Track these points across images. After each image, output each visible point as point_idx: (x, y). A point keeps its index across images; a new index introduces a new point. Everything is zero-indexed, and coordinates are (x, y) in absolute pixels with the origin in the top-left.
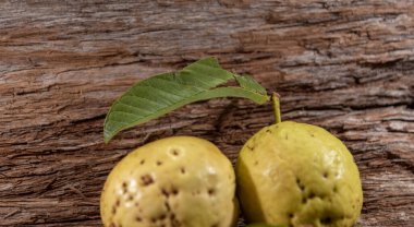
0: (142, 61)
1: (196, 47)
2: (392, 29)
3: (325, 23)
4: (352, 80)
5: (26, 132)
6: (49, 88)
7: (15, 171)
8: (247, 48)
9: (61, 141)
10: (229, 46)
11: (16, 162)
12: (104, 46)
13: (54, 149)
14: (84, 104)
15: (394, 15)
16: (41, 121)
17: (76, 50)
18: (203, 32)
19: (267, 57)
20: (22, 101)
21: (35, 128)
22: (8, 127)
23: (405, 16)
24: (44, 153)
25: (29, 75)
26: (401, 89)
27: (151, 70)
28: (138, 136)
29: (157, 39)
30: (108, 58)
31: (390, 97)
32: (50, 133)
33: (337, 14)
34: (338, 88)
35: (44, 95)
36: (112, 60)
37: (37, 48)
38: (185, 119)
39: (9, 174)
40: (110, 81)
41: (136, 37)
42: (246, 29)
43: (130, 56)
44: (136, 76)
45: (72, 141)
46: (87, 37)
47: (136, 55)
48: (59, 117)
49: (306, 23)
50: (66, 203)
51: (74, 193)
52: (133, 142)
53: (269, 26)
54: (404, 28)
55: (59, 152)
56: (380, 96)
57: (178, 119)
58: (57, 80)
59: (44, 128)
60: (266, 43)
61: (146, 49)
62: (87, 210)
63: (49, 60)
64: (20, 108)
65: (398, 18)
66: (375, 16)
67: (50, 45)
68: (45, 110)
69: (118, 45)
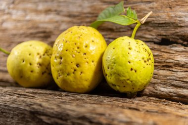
2: (147, 8)
15: (150, 2)
23: (155, 3)
26: (152, 35)
54: (152, 8)
65: (151, 4)
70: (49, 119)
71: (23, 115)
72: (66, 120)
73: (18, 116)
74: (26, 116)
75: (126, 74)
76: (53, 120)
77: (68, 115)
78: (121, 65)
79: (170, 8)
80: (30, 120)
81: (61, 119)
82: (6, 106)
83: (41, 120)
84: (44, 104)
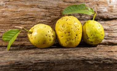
0: (38, 7)
1: (49, 6)
2: (88, 5)
3: (75, 3)
4: (79, 14)
5: (15, 19)
6: (20, 11)
7: (12, 27)
8: (59, 7)
9: (21, 22)
10: (56, 6)
11: (12, 25)
12: (31, 4)
13: (20, 23)
14: (26, 15)
15: (88, 2)
16: (18, 18)
17: (25, 4)
18: (51, 3)
19: (63, 9)
20: (14, 13)
21: (16, 19)
22: (11, 18)
23: (90, 3)
24: (18, 24)
25: (16, 8)
26: (88, 17)
27: (40, 9)
28: (37, 22)
29: (41, 3)
30: (32, 6)
31: (86, 18)
32: (19, 20)
33: (77, 1)
34: (76, 16)
35: (19, 12)
36: (33, 7)
37: (18, 3)
38: (46, 19)
39: (11, 27)
40: (32, 11)
41: (38, 3)
42: (59, 3)
43: (36, 6)
44: (37, 10)
45: (23, 22)
46: (28, 2)
47: (37, 6)
48: (21, 17)
49: (71, 3)
50: (21, 34)
51: (23, 32)
52: (35, 23)
53: (64, 3)
54: (90, 5)
55: (21, 24)
56: (84, 18)
57: (45, 19)
58: (21, 10)
59: (18, 19)
60: (63, 6)
61: (39, 5)
62: (26, 35)
63: (20, 6)
64: (14, 15)
65: (89, 3)
66: (85, 2)
67: (20, 3)
68: (19, 15)
69: (34, 4)
70: (92, 62)
71: (78, 63)
72: (100, 61)
73: (75, 63)
74: (80, 62)
75: (100, 37)
76: (94, 62)
77: (101, 59)
78: (98, 34)
79: (98, 5)
80: (82, 64)
81: (97, 61)
82: (67, 59)
83: (88, 63)
84: (87, 56)
